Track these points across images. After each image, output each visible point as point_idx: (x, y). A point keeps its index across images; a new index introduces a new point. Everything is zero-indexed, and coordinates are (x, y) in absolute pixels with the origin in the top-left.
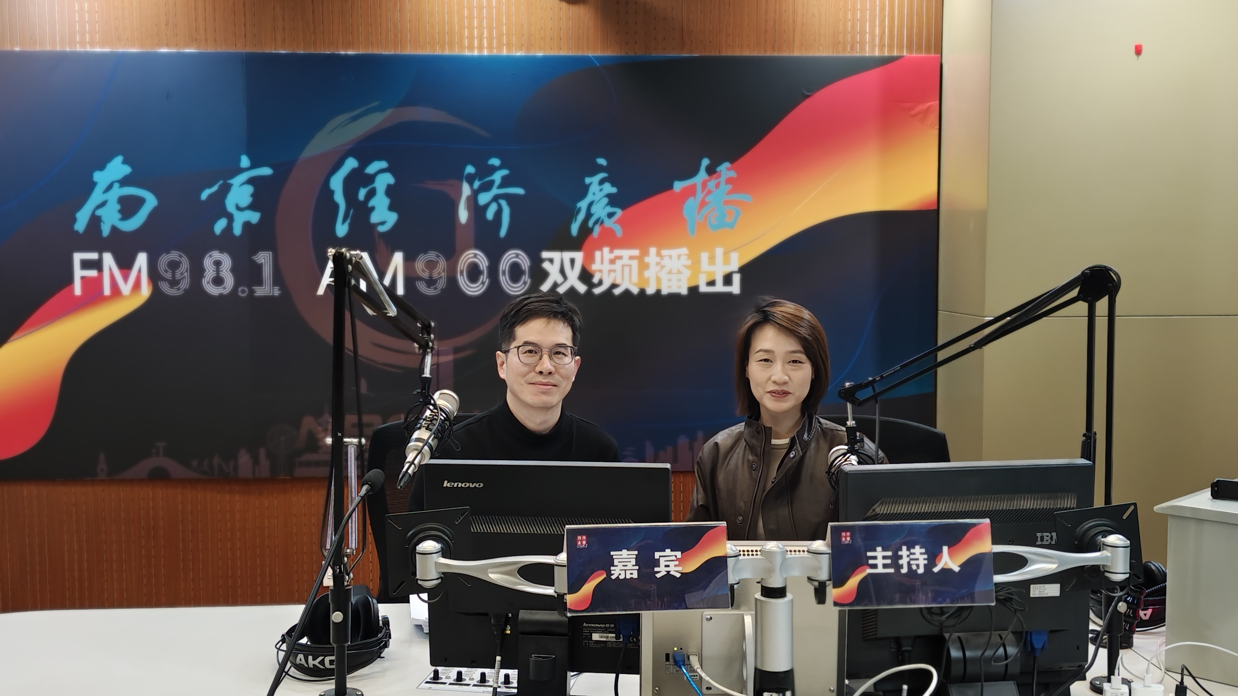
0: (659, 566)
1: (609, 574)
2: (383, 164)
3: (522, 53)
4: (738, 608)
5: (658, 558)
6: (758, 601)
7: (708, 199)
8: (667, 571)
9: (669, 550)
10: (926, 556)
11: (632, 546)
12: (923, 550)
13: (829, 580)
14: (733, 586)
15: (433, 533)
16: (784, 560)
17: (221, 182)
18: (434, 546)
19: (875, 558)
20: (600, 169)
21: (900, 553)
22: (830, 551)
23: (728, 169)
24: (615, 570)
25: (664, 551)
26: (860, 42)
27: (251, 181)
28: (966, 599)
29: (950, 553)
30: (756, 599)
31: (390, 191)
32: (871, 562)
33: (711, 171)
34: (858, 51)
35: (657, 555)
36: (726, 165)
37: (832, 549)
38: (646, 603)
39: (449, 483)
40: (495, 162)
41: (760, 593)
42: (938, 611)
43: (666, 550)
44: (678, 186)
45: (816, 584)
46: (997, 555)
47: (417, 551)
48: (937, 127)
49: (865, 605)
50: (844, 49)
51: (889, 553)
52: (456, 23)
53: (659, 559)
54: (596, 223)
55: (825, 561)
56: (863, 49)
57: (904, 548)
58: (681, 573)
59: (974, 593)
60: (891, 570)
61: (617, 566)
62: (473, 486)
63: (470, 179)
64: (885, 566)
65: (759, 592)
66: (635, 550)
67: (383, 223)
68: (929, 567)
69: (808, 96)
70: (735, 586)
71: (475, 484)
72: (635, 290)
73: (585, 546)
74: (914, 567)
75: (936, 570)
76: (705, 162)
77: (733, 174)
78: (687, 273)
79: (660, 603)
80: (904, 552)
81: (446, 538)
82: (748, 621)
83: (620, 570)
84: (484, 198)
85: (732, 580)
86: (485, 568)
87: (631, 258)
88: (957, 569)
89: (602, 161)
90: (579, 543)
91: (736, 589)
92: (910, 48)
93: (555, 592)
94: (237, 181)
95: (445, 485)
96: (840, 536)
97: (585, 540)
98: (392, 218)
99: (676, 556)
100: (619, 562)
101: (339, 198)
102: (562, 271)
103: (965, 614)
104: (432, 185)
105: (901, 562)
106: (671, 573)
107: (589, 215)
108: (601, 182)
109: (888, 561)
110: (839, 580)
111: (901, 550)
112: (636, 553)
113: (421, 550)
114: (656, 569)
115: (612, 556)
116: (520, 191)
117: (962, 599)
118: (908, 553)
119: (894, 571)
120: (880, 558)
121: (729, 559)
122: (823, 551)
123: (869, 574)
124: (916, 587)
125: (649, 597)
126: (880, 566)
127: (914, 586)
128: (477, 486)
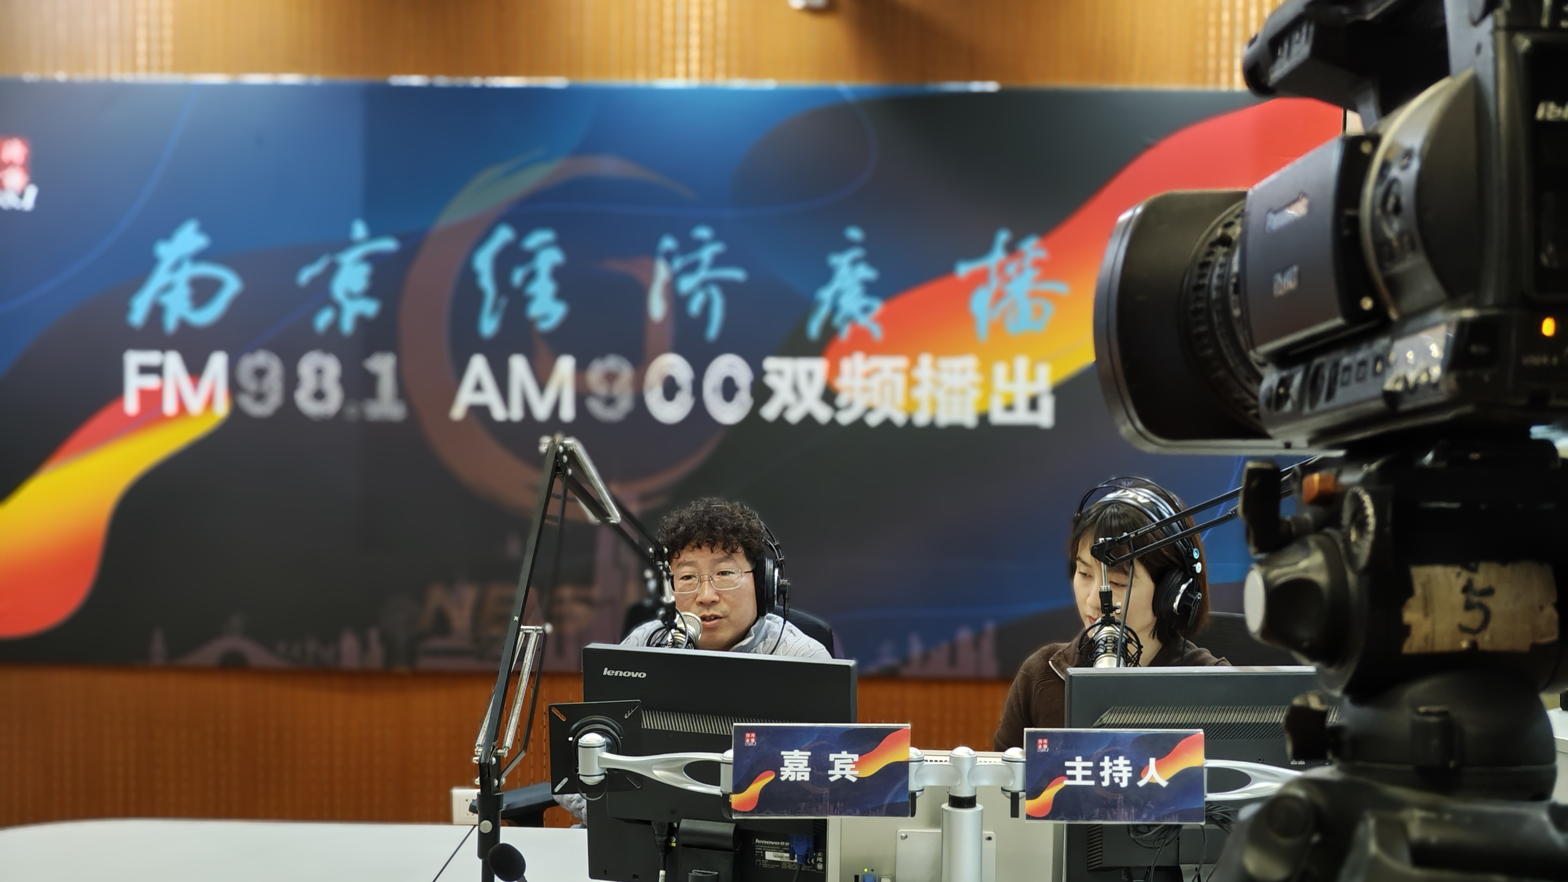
0: (833, 769)
1: (778, 774)
2: (548, 235)
5: (833, 760)
6: (945, 812)
7: (1006, 288)
8: (842, 775)
9: (846, 752)
10: (1130, 769)
11: (804, 747)
12: (1128, 762)
13: (1024, 791)
14: (915, 793)
15: (599, 726)
16: (974, 767)
17: (327, 258)
18: (599, 740)
19: (1074, 768)
20: (853, 244)
21: (1102, 764)
22: (1025, 760)
23: (1036, 246)
24: (785, 771)
25: (840, 753)
27: (367, 258)
28: (1173, 816)
29: (1158, 767)
30: (943, 810)
31: (557, 273)
32: (1069, 772)
33: (1012, 249)
35: (832, 757)
36: (1034, 240)
37: (1027, 758)
38: (817, 808)
39: (609, 671)
40: (703, 233)
41: (947, 804)
43: (843, 752)
44: (964, 270)
45: (1009, 794)
46: (1212, 770)
47: (579, 744)
50: (1205, 80)
51: (1090, 764)
52: (653, 40)
53: (834, 762)
54: (845, 320)
55: (1020, 770)
57: (1107, 758)
58: (858, 778)
59: (1182, 811)
60: (1092, 783)
61: (787, 767)
62: (635, 676)
63: (669, 257)
64: (1085, 778)
65: (946, 802)
66: (809, 751)
67: (546, 317)
68: (1133, 781)
69: (1153, 145)
70: (917, 793)
71: (637, 673)
72: (900, 420)
73: (754, 744)
74: (1117, 780)
75: (1141, 783)
76: (1003, 236)
77: (1043, 253)
78: (974, 395)
79: (832, 808)
80: (1106, 763)
81: (614, 733)
83: (791, 771)
84: (687, 284)
85: (913, 786)
86: (650, 765)
87: (896, 370)
88: (1164, 783)
89: (854, 233)
90: (748, 741)
91: (918, 796)
93: (721, 791)
94: (348, 258)
95: (605, 673)
96: (1037, 743)
97: (754, 738)
98: (558, 311)
99: (853, 759)
100: (790, 763)
101: (487, 282)
102: (796, 389)
105: (1102, 774)
106: (846, 777)
107: (835, 310)
108: (854, 263)
109: (1089, 773)
110: (1033, 792)
111: (1103, 760)
112: (809, 753)
113: (584, 743)
114: (830, 772)
115: (783, 756)
116: (738, 275)
117: (1169, 817)
118: (1111, 764)
119: (1095, 783)
120: (1079, 768)
121: (911, 764)
122: (1016, 759)
123: (1067, 786)
124: (1119, 802)
125: (821, 801)
126: (1079, 778)
127: (1116, 801)
128: (640, 676)
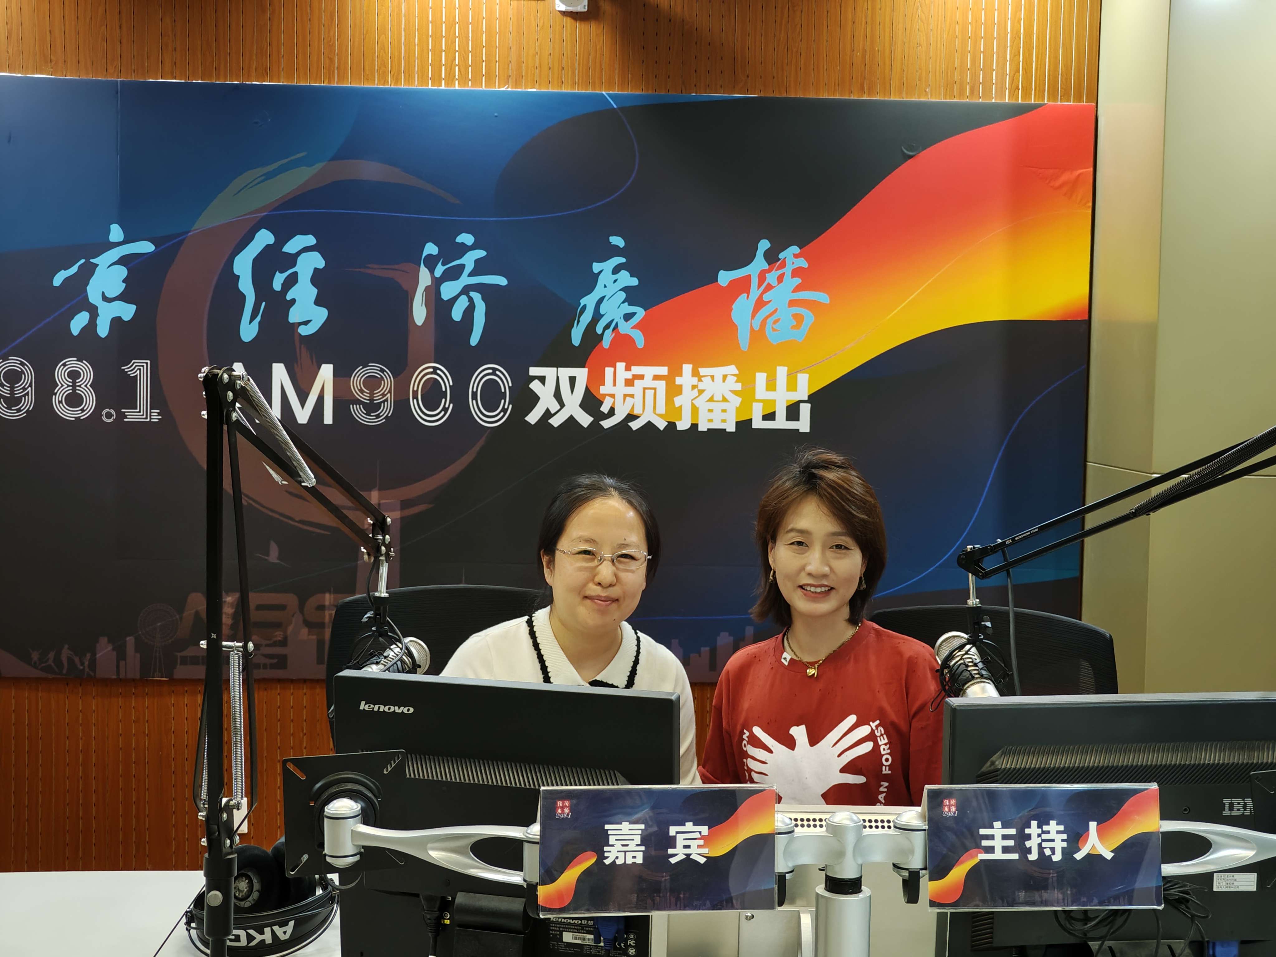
0: (675, 847)
1: (601, 856)
2: (310, 240)
3: (508, 88)
4: (792, 902)
5: (675, 835)
6: (820, 900)
7: (766, 297)
8: (685, 854)
9: (691, 823)
10: (1065, 836)
11: (635, 817)
12: (1061, 828)
13: (925, 869)
14: (785, 876)
15: (350, 786)
16: (860, 839)
17: (83, 261)
18: (350, 807)
19: (991, 837)
20: (616, 251)
21: (1027, 831)
22: (926, 827)
23: (796, 256)
24: (610, 852)
25: (684, 825)
26: (982, 84)
27: (123, 261)
28: (1121, 899)
29: (1101, 833)
30: (817, 894)
31: (317, 278)
32: (985, 843)
33: (772, 257)
34: (981, 95)
35: (673, 830)
36: (795, 249)
37: (929, 825)
38: (653, 901)
39: (367, 705)
40: (466, 239)
41: (823, 886)
42: (1081, 916)
43: (687, 824)
44: (725, 278)
45: (906, 874)
46: (1168, 836)
47: (325, 813)
48: (1090, 204)
49: (977, 906)
50: (961, 93)
51: (1013, 831)
52: (416, 44)
53: (675, 837)
54: (607, 327)
55: (919, 841)
56: (987, 92)
57: (1034, 823)
58: (708, 858)
59: (1133, 890)
60: (1015, 856)
61: (613, 846)
62: (400, 711)
63: (431, 262)
64: (1005, 850)
65: (823, 884)
66: (642, 823)
67: (306, 323)
68: (1068, 853)
69: (911, 157)
70: (787, 875)
71: (402, 708)
72: (661, 425)
73: (568, 815)
74: (1048, 852)
75: (1079, 856)
76: (764, 245)
77: (802, 263)
78: (736, 401)
79: (673, 900)
80: (1033, 829)
81: (370, 795)
82: (806, 921)
83: (618, 851)
84: (448, 290)
85: (781, 865)
86: (423, 843)
87: (656, 378)
88: (1109, 856)
89: (617, 241)
90: (559, 811)
91: (789, 879)
92: (1053, 95)
93: (525, 880)
94: (104, 260)
95: (361, 708)
96: (941, 804)
97: (567, 807)
98: (320, 315)
99: (700, 832)
100: (616, 840)
101: (246, 286)
102: (558, 395)
103: (1120, 920)
104: (376, 271)
105: (1028, 844)
106: (691, 857)
107: (597, 316)
108: (616, 270)
109: (1011, 843)
110: (939, 872)
111: (1029, 827)
112: (642, 826)
113: (331, 812)
114: (670, 851)
115: (608, 830)
116: (502, 281)
117: (1116, 899)
118: (1039, 831)
119: (1019, 857)
120: (998, 837)
121: (778, 837)
122: (916, 826)
123: (981, 860)
124: (1050, 880)
125: (658, 891)
126: (998, 850)
127: (1047, 879)
128: (405, 711)
